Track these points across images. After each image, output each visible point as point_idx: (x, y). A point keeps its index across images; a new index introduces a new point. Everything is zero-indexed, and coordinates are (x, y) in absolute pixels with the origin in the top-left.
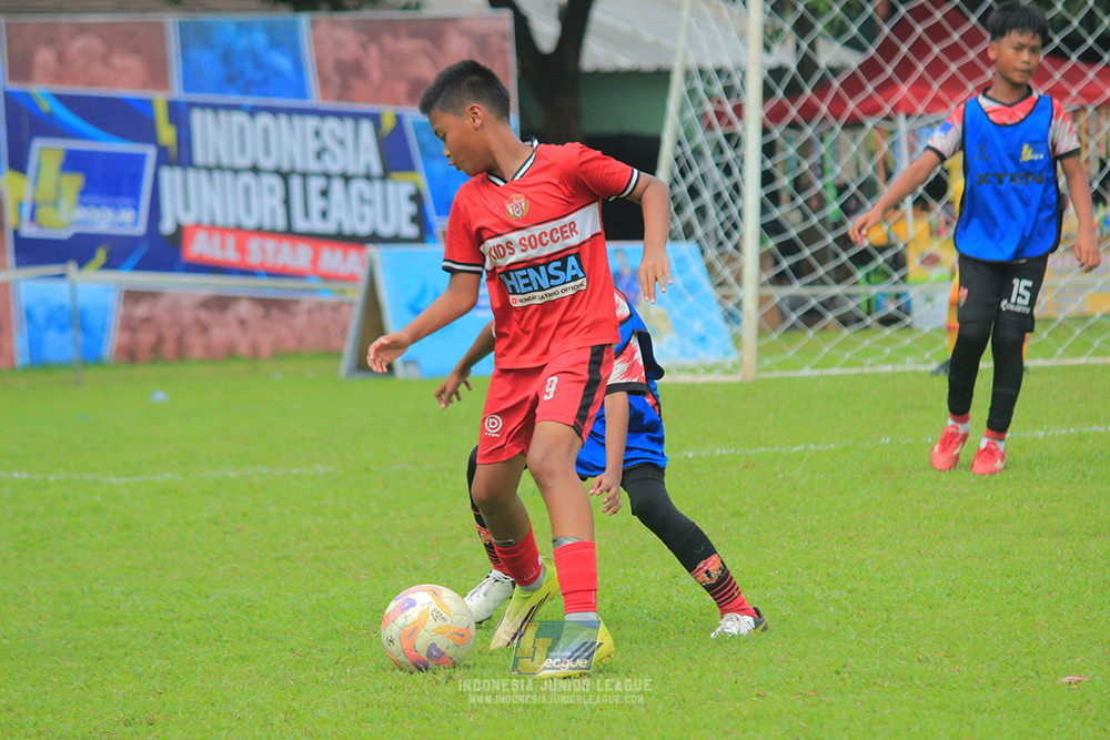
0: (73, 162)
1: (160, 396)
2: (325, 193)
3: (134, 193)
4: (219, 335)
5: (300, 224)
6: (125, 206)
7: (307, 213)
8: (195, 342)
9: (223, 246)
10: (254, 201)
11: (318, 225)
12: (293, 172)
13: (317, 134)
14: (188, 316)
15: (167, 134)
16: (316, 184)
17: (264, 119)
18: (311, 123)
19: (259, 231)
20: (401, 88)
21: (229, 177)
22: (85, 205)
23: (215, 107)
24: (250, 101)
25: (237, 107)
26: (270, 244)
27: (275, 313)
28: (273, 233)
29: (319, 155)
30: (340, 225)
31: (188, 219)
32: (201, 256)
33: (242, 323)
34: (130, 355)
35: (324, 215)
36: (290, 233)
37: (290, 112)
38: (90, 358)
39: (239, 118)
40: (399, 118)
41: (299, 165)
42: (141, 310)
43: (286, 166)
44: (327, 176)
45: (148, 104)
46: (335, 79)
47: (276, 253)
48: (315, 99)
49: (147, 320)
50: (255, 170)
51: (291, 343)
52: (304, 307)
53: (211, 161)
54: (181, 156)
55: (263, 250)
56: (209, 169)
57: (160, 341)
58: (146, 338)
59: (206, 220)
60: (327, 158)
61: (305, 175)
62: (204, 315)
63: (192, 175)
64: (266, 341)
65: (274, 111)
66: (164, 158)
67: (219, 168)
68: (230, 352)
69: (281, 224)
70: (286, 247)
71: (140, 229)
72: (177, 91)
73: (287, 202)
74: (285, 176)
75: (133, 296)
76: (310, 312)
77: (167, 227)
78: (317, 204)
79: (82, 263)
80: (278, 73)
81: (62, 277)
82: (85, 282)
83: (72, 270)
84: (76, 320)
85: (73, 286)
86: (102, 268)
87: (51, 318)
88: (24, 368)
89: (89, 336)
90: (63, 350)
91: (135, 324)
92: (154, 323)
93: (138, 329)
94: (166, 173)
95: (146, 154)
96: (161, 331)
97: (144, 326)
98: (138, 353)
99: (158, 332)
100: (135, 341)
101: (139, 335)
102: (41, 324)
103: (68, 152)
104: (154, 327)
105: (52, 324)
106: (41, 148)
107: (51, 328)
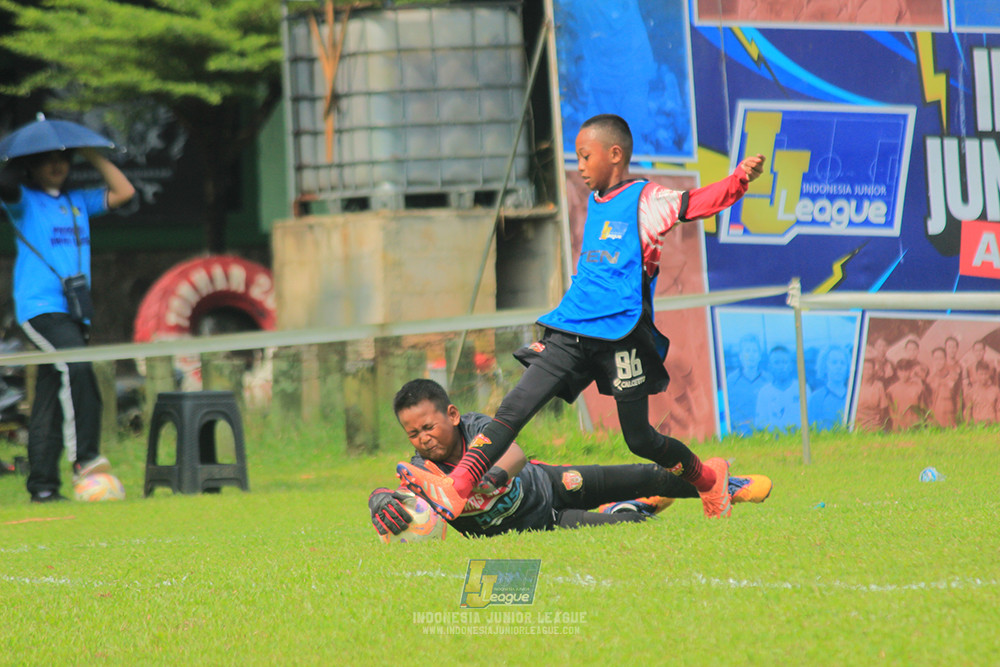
0: (793, 133)
1: (931, 473)
3: (887, 177)
6: (871, 198)
8: (979, 396)
15: (935, 87)
22: (814, 197)
34: (883, 418)
38: (823, 419)
42: (897, 352)
45: (908, 40)
49: (908, 365)
54: (957, 120)
57: (927, 394)
58: (906, 392)
62: (990, 355)
66: (932, 123)
71: (895, 231)
72: (948, 24)
75: (885, 329)
77: (936, 225)
79: (807, 288)
81: (780, 301)
82: (812, 309)
83: (795, 286)
84: (801, 366)
85: (798, 317)
86: (839, 287)
87: (764, 364)
88: (725, 437)
89: (821, 391)
90: (783, 411)
91: (889, 372)
92: (917, 369)
93: (894, 378)
94: (933, 144)
95: (905, 117)
96: (928, 380)
97: (902, 374)
98: (893, 416)
99: (924, 382)
100: (890, 398)
101: (895, 388)
102: (751, 374)
103: (785, 113)
104: (916, 374)
105: (764, 374)
106: (746, 111)
107: (764, 380)
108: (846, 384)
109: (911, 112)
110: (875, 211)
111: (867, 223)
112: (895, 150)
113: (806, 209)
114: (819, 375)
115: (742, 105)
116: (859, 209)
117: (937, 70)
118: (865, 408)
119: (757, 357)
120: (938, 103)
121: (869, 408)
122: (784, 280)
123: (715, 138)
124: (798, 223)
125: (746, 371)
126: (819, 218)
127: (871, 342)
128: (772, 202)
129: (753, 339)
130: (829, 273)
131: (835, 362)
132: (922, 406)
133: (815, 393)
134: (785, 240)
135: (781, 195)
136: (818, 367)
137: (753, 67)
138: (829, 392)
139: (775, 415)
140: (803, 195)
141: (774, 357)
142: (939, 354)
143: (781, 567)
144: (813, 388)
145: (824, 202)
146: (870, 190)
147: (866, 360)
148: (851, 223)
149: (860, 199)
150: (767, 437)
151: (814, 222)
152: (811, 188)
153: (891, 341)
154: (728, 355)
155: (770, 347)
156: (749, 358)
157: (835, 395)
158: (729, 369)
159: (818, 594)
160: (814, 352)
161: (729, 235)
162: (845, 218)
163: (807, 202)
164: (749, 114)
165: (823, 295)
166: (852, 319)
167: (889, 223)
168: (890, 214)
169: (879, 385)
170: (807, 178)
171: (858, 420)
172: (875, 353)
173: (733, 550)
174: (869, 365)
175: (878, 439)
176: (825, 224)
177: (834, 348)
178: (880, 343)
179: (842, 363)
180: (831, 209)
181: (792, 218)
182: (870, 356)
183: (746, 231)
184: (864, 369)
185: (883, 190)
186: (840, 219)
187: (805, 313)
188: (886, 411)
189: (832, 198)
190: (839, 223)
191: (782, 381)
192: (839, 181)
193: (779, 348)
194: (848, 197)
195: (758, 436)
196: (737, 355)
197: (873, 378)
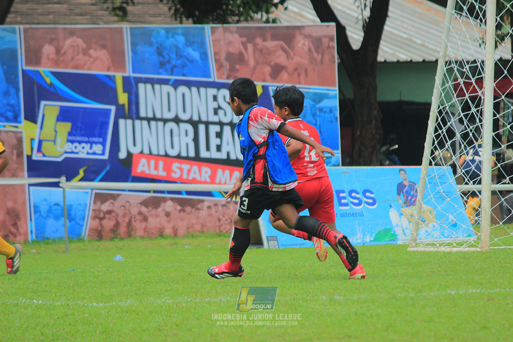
0: (64, 115)
1: (119, 257)
2: (219, 135)
3: (103, 135)
4: (153, 222)
5: (204, 154)
6: (96, 143)
7: (208, 149)
8: (139, 226)
9: (156, 168)
10: (176, 139)
11: (215, 155)
12: (200, 122)
13: (215, 98)
14: (134, 211)
15: (123, 98)
16: (214, 129)
17: (182, 89)
18: (212, 91)
19: (179, 157)
20: (267, 70)
21: (160, 124)
22: (72, 142)
23: (152, 82)
24: (173, 78)
25: (165, 82)
26: (186, 167)
27: (188, 209)
28: (187, 158)
29: (216, 112)
30: (228, 154)
31: (135, 151)
32: (143, 172)
33: (168, 214)
34: (99, 234)
35: (219, 148)
36: (197, 159)
37: (199, 85)
38: (75, 236)
39: (167, 88)
40: (265, 88)
41: (204, 119)
42: (106, 207)
43: (196, 118)
44: (221, 124)
45: (112, 79)
46: (227, 65)
47: (189, 171)
48: (214, 77)
49: (109, 212)
50: (177, 120)
51: (198, 227)
52: (206, 204)
53: (150, 115)
54: (132, 112)
55: (181, 170)
56: (149, 120)
57: (117, 225)
58: (108, 224)
59: (146, 151)
60: (221, 112)
61: (207, 124)
62: (144, 209)
63: (137, 122)
64: (182, 226)
65: (189, 84)
66: (121, 113)
67: (155, 119)
68: (161, 233)
69: (192, 154)
70: (195, 168)
71: (106, 157)
72: (129, 72)
73: (196, 140)
74: (195, 124)
75: (101, 198)
76: (209, 207)
77: (122, 155)
78: (214, 141)
79: (68, 180)
80: (192, 61)
81: (56, 185)
82: (71, 188)
83: (63, 179)
84: (66, 212)
85: (64, 192)
86: (82, 180)
87: (50, 211)
88: (33, 241)
89: (73, 222)
90: (57, 230)
91: (102, 215)
92: (114, 214)
93: (104, 218)
94: (122, 122)
95: (110, 110)
96: (118, 219)
97: (107, 216)
98: (103, 233)
99: (116, 220)
100: (102, 225)
101: (104, 222)
102: (44, 214)
103: (61, 107)
104: (113, 217)
105: (50, 215)
106: (45, 105)
107: (50, 217)
108: (84, 219)
109: (113, 108)
110: (98, 148)
111: (94, 153)
112: (107, 123)
113: (69, 147)
114: (73, 216)
115: (43, 103)
116: (91, 148)
117: (124, 91)
118: (91, 230)
119: (47, 208)
120: (123, 105)
121: (93, 230)
122: (59, 177)
123: (32, 116)
124: (66, 152)
125: (42, 214)
126: (75, 150)
127: (95, 203)
128: (55, 144)
129: (46, 200)
130: (78, 174)
131: (80, 210)
132: (115, 229)
133: (72, 223)
134: (60, 159)
135: (59, 141)
136: (72, 212)
137: (47, 87)
138: (77, 223)
139: (54, 232)
140: (68, 141)
141: (54, 208)
142: (123, 208)
143: (56, 295)
144: (70, 221)
145: (76, 144)
146: (96, 139)
147: (94, 210)
148: (88, 153)
149: (92, 143)
150: (50, 241)
151: (72, 152)
152: (71, 138)
153: (103, 202)
154: (35, 207)
155: (53, 203)
156: (44, 208)
157: (79, 224)
158: (35, 212)
159: (71, 307)
160: (71, 206)
161: (36, 157)
162: (85, 151)
163: (70, 144)
164: (46, 107)
165: (75, 182)
166: (87, 193)
167: (103, 154)
168: (104, 150)
169: (97, 220)
170: (70, 134)
171: (89, 235)
172: (96, 207)
173: (35, 288)
174: (94, 212)
175: (97, 243)
176: (77, 153)
177: (80, 204)
178: (99, 203)
179: (83, 211)
180: (79, 147)
181: (63, 150)
182: (94, 208)
183: (44, 156)
184: (92, 213)
185: (101, 140)
186: (83, 151)
187: (67, 190)
188: (100, 231)
189: (80, 142)
190: (82, 153)
191: (57, 218)
192: (83, 135)
193: (57, 204)
194: (86, 142)
195: (46, 240)
196: (38, 207)
197: (95, 217)
